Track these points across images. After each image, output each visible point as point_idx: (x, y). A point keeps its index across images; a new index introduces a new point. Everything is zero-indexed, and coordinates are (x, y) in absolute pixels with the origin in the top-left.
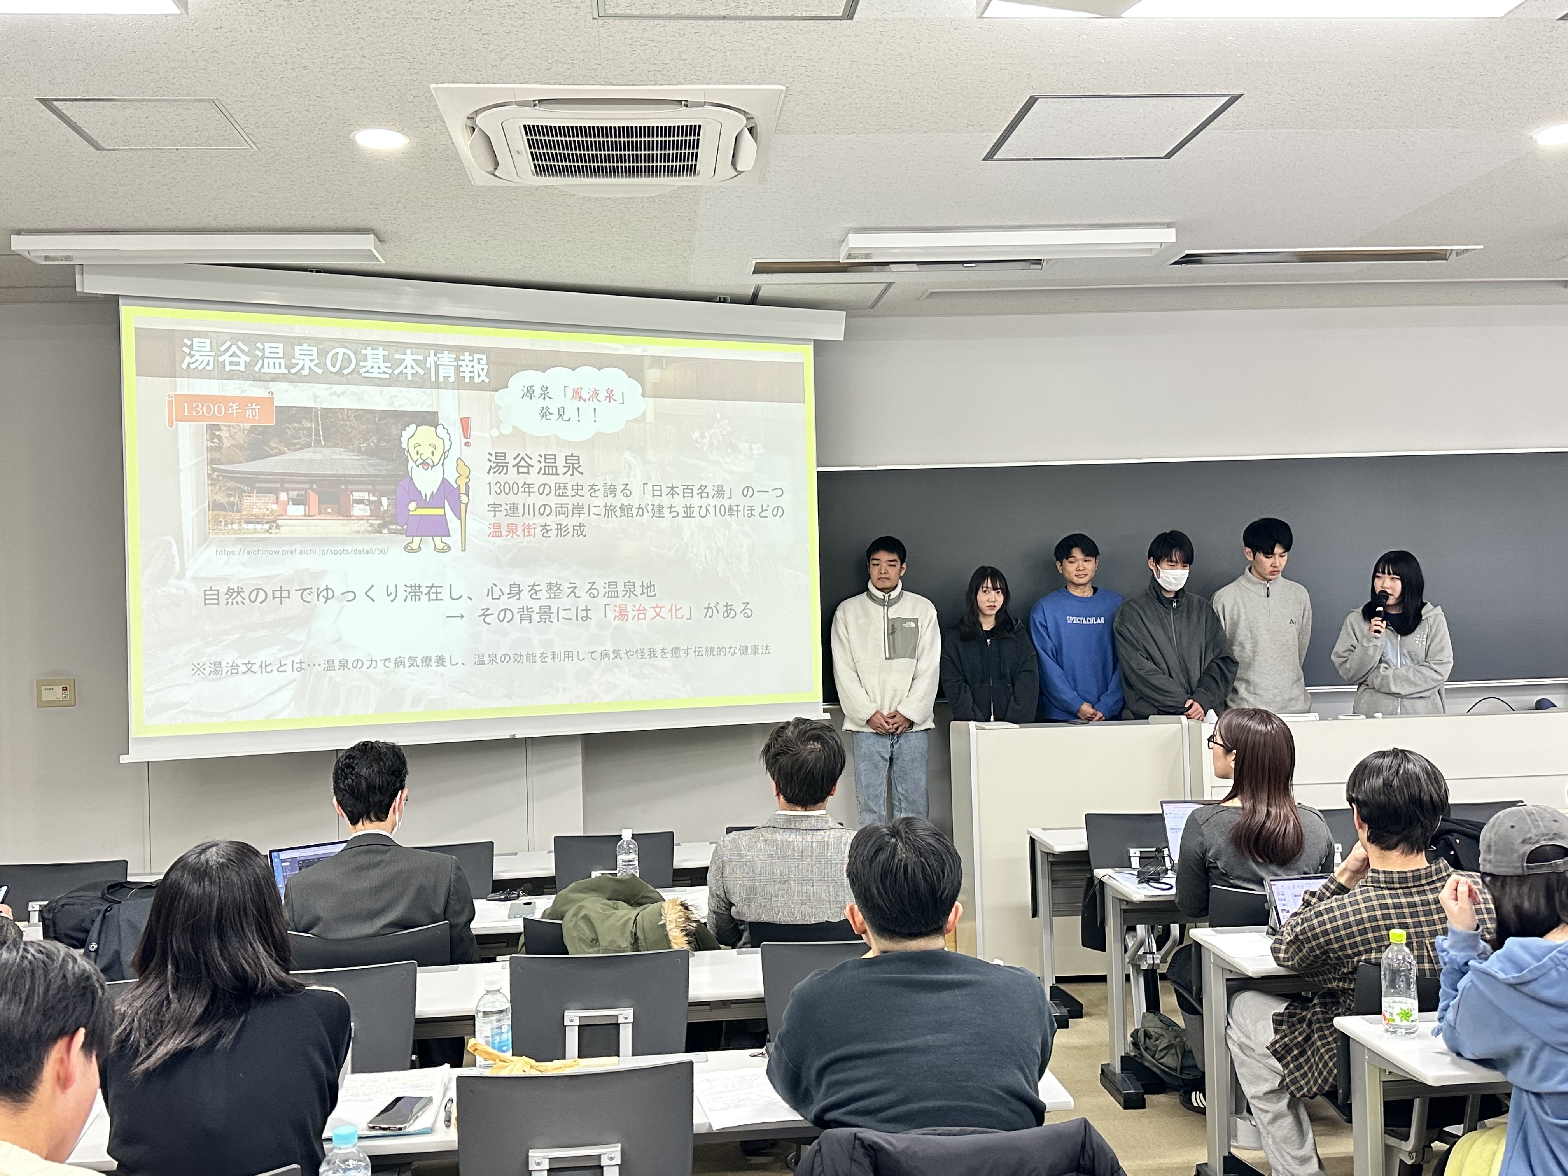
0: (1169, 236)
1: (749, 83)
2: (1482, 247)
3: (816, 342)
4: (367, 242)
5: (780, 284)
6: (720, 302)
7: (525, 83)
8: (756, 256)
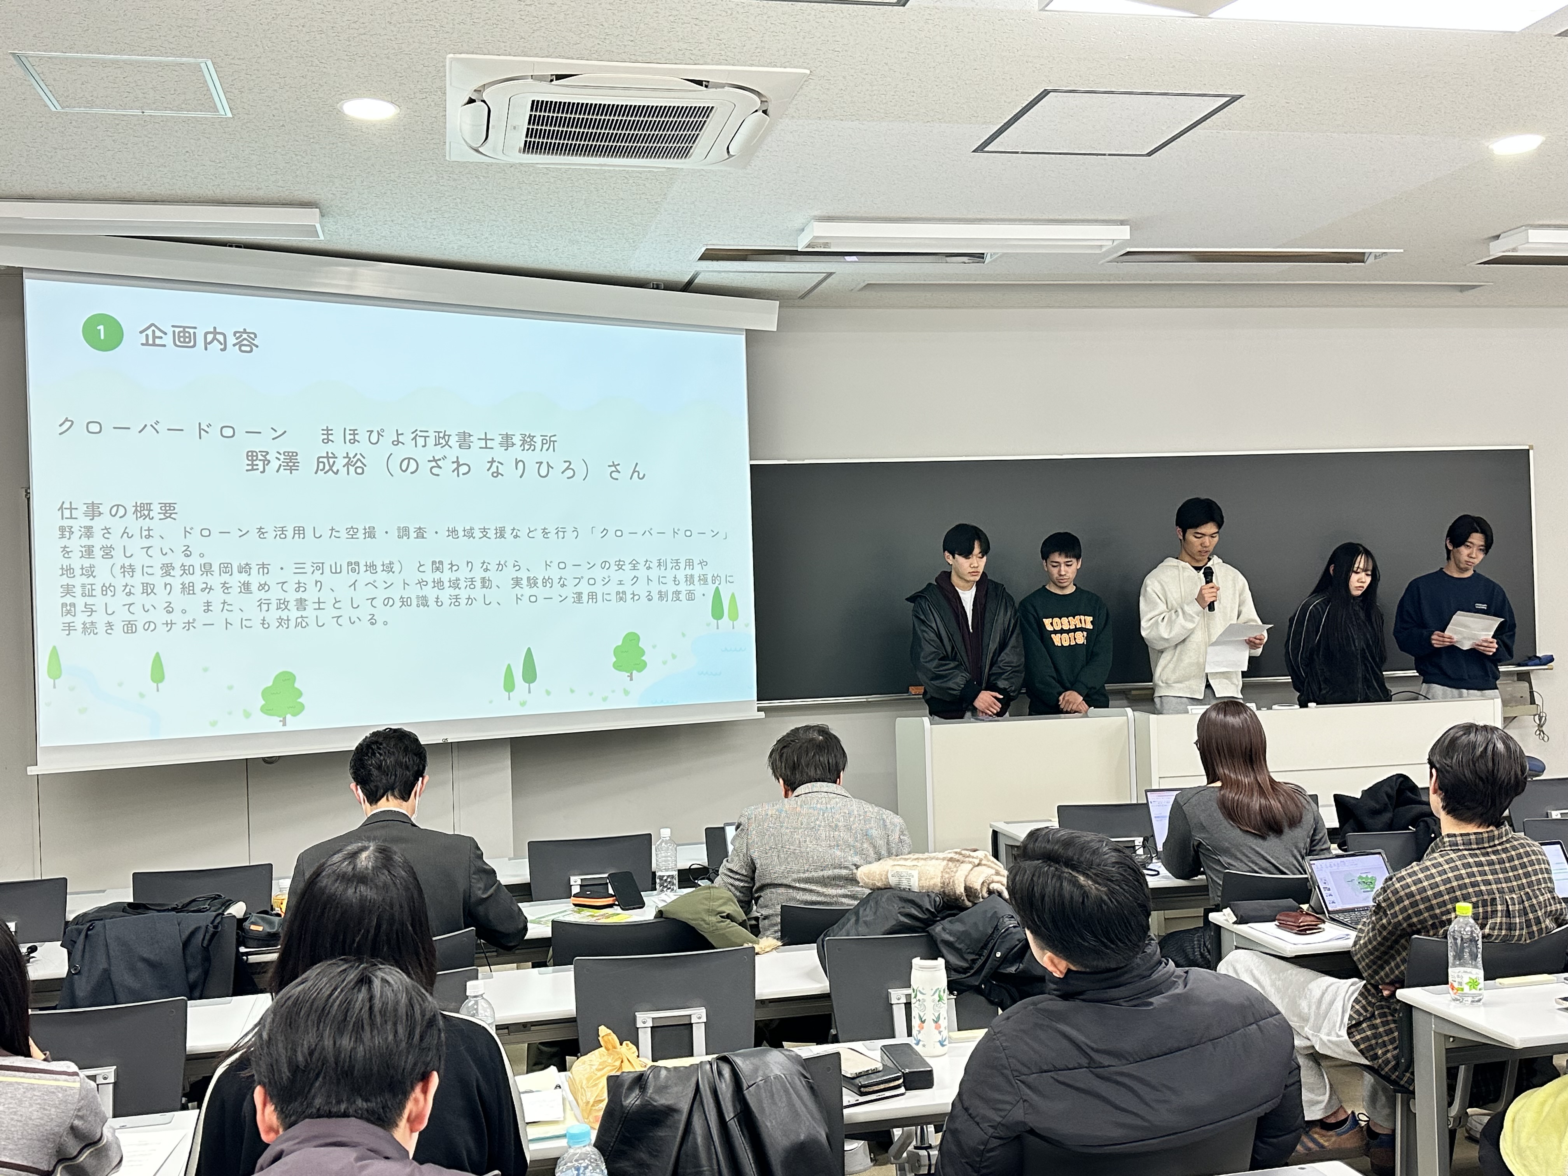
0: (1123, 233)
1: (776, 66)
2: (1402, 251)
3: (749, 333)
4: (310, 217)
5: (719, 272)
6: (653, 288)
7: (547, 57)
8: (710, 243)
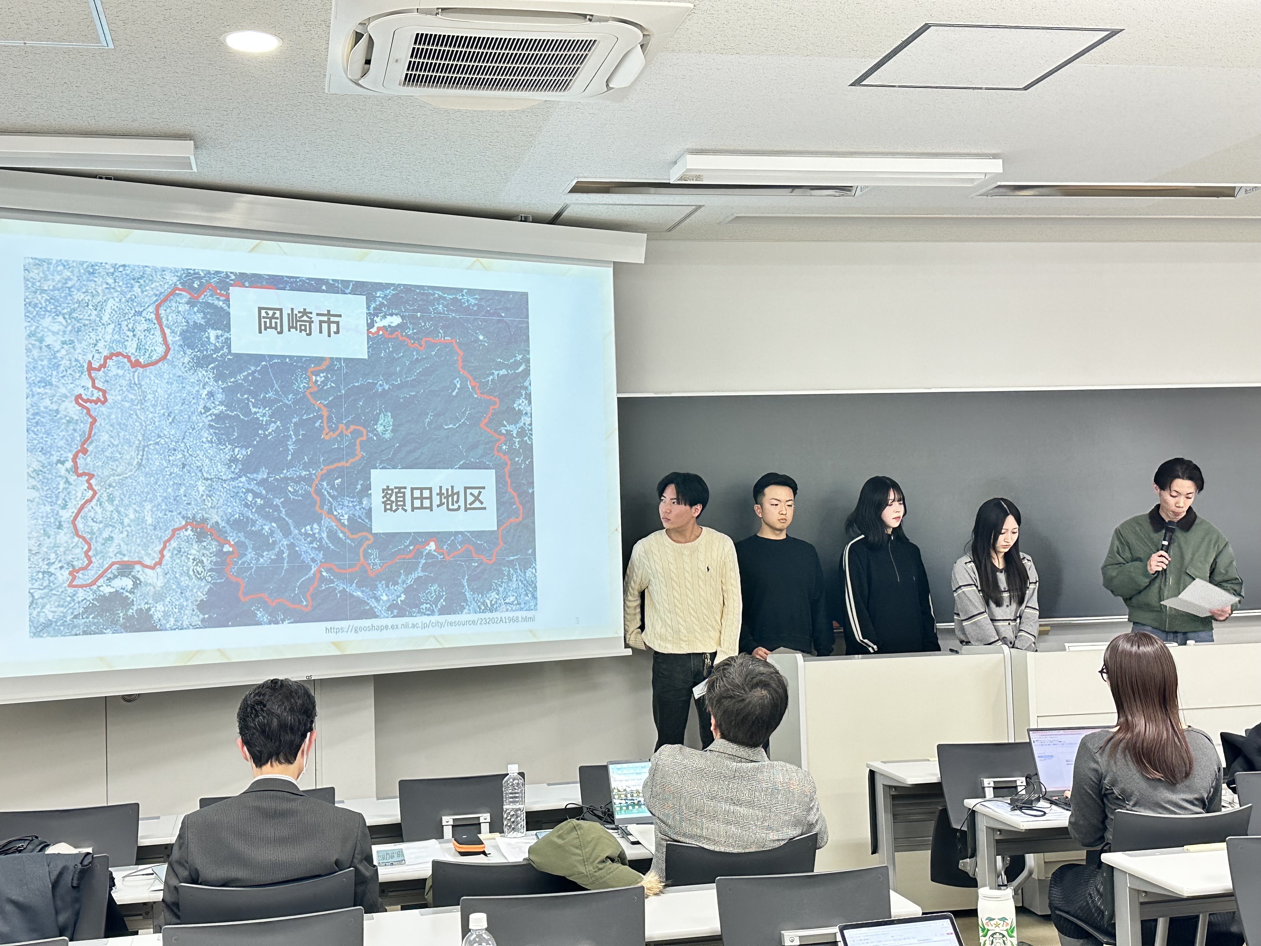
0: (995, 166)
3: (617, 266)
4: (185, 149)
5: (589, 204)
6: (521, 221)
8: (581, 175)
